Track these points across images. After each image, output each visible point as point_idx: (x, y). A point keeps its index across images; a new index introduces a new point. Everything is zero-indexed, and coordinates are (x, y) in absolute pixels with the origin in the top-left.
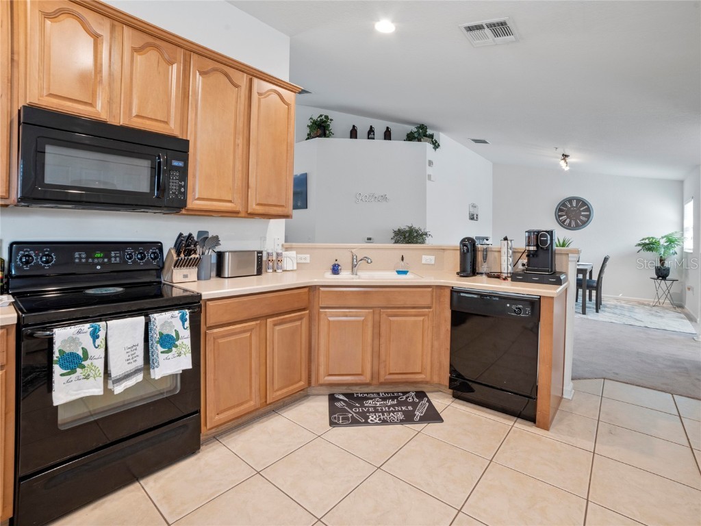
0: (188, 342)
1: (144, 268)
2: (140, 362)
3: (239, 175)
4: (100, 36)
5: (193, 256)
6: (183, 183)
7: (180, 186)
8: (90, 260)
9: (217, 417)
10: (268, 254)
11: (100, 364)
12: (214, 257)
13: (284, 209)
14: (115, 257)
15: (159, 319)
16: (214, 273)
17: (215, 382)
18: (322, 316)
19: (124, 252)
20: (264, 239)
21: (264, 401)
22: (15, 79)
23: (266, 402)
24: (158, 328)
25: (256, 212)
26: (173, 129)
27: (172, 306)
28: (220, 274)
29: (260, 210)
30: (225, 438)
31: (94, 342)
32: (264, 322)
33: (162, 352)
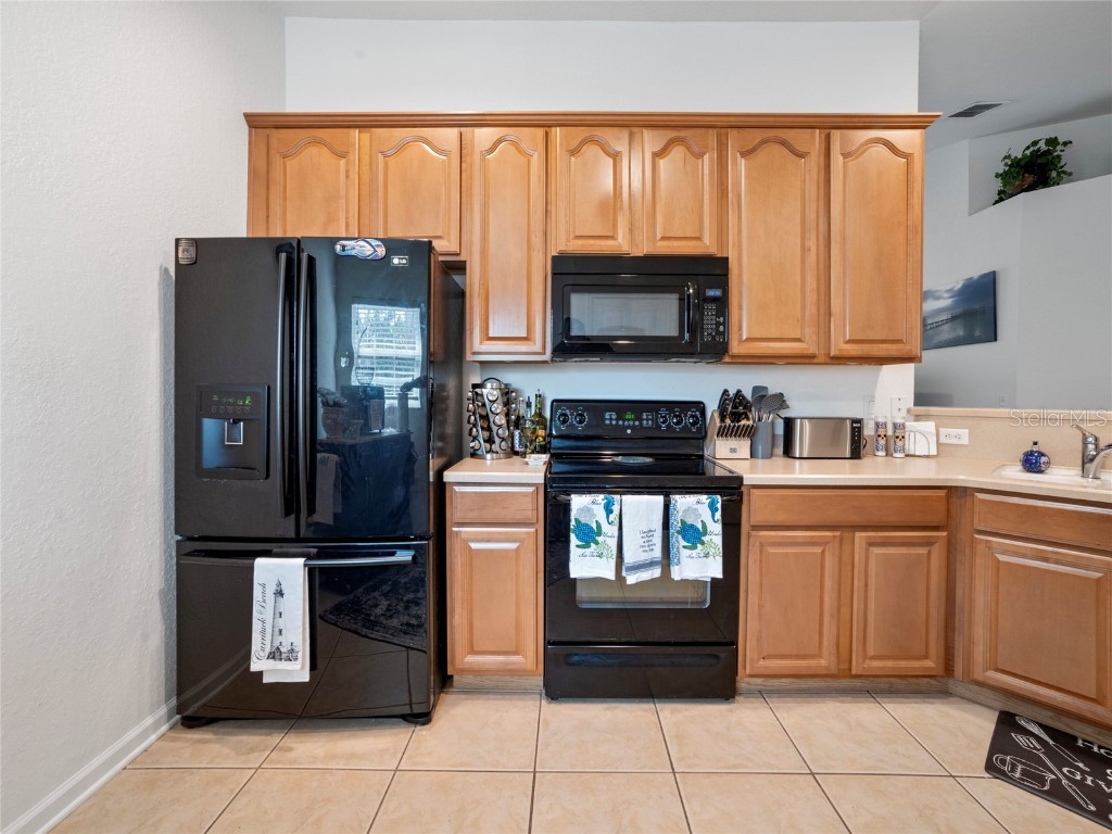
0: (718, 540)
1: (680, 435)
2: (657, 553)
3: (811, 297)
4: (619, 152)
5: (743, 422)
6: (722, 319)
7: (718, 324)
8: (621, 423)
9: (761, 662)
10: (877, 425)
11: (613, 543)
12: (780, 426)
13: (900, 346)
14: (647, 420)
15: (682, 502)
16: (780, 450)
17: (760, 609)
18: (980, 548)
19: (657, 413)
20: (871, 399)
21: (846, 666)
22: (549, 230)
23: (850, 670)
24: (680, 514)
25: (846, 354)
26: (707, 245)
27: (702, 488)
28: (788, 451)
29: (853, 350)
30: (776, 700)
31: (608, 517)
32: (847, 535)
33: (684, 547)
